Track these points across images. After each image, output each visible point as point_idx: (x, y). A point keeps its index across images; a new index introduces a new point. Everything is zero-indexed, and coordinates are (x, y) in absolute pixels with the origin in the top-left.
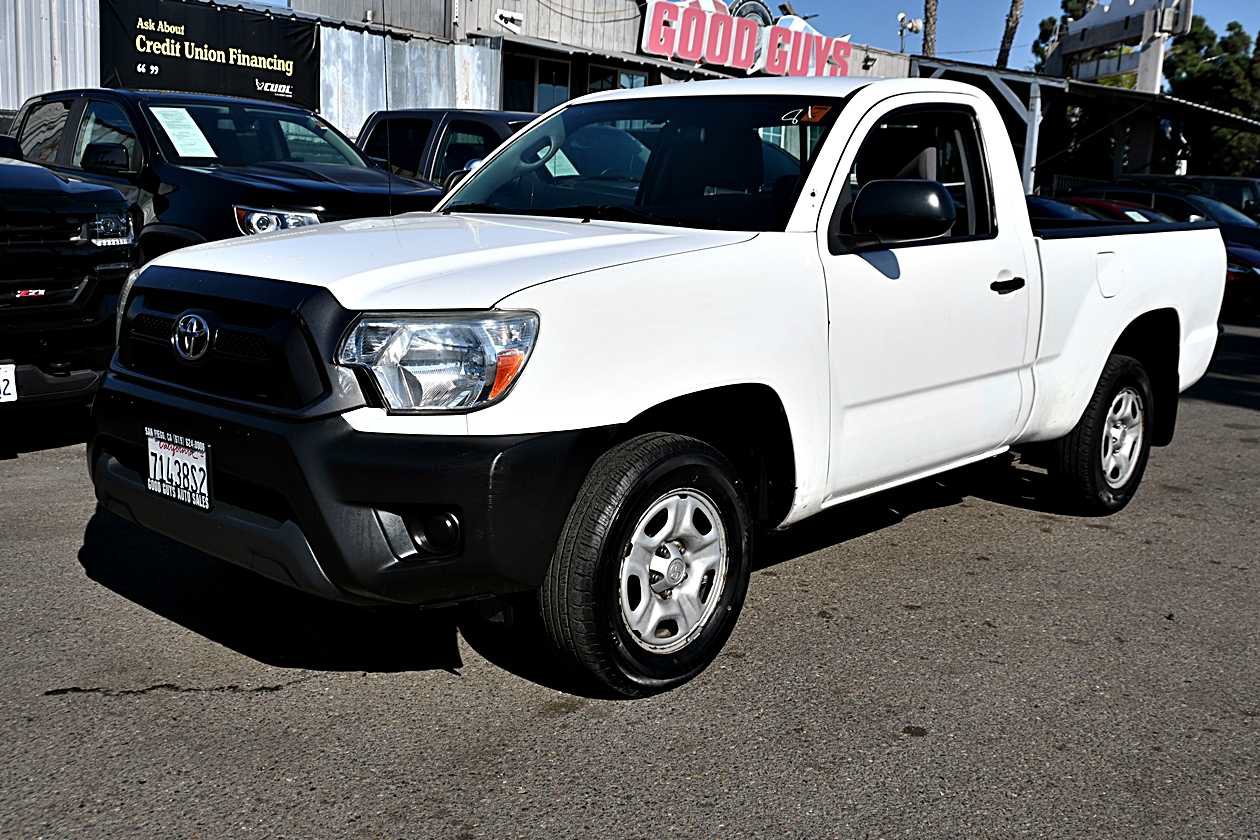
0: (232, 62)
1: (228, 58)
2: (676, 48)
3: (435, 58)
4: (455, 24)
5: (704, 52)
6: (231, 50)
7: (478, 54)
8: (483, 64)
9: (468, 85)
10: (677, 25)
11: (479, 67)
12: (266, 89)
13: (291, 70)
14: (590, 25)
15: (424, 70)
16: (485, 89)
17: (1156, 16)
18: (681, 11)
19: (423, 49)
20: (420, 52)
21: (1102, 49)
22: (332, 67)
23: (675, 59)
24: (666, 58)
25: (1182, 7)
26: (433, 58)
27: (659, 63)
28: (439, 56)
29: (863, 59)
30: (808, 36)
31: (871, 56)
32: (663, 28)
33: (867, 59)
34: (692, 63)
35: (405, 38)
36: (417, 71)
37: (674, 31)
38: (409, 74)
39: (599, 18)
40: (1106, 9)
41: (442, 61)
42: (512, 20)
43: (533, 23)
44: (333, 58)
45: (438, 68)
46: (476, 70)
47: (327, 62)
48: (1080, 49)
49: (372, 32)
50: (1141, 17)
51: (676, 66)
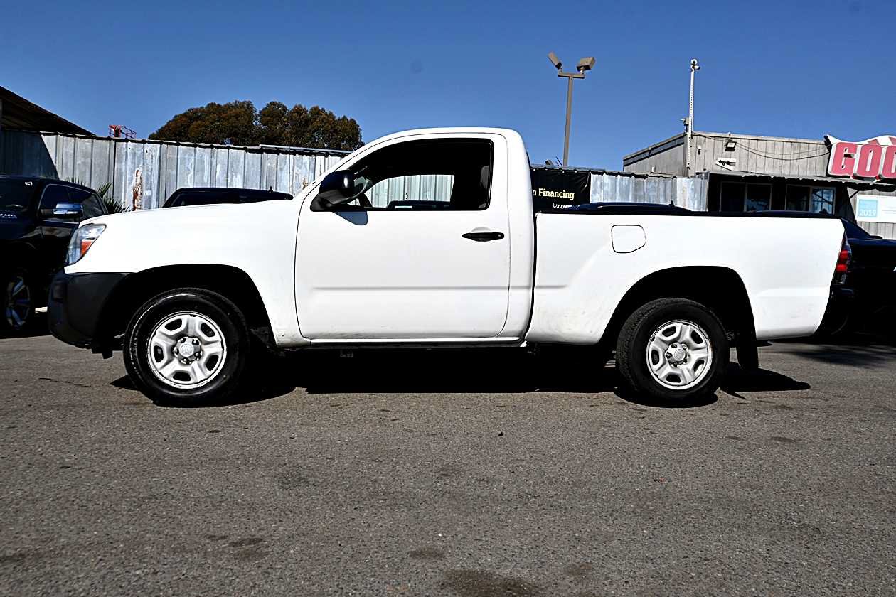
0: (540, 195)
1: (538, 193)
2: (855, 170)
3: (664, 186)
4: (688, 168)
5: (880, 171)
6: (540, 189)
7: (692, 183)
8: (695, 188)
9: (685, 200)
10: (857, 157)
11: (692, 189)
12: (558, 207)
13: (573, 197)
14: (789, 161)
15: (656, 194)
16: (696, 202)
18: (859, 148)
19: (655, 182)
20: (653, 184)
22: (597, 195)
23: (855, 177)
24: (849, 177)
26: (662, 187)
27: (843, 181)
28: (665, 185)
32: (844, 159)
34: (872, 179)
35: (644, 177)
36: (651, 194)
37: (854, 160)
38: (646, 196)
39: (795, 157)
41: (667, 187)
42: (728, 163)
43: (744, 164)
44: (598, 190)
45: (665, 191)
46: (690, 191)
47: (594, 193)
49: (622, 175)
51: (858, 182)
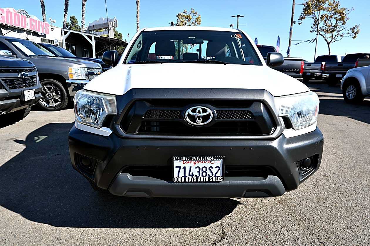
2: (5, 21)
5: (13, 23)
17: (111, 23)
18: (5, 11)
21: (98, 29)
23: (5, 24)
25: (116, 21)
29: (51, 28)
30: (39, 21)
31: (53, 27)
33: (52, 29)
37: (4, 16)
40: (98, 21)
48: (93, 29)
50: (108, 23)
